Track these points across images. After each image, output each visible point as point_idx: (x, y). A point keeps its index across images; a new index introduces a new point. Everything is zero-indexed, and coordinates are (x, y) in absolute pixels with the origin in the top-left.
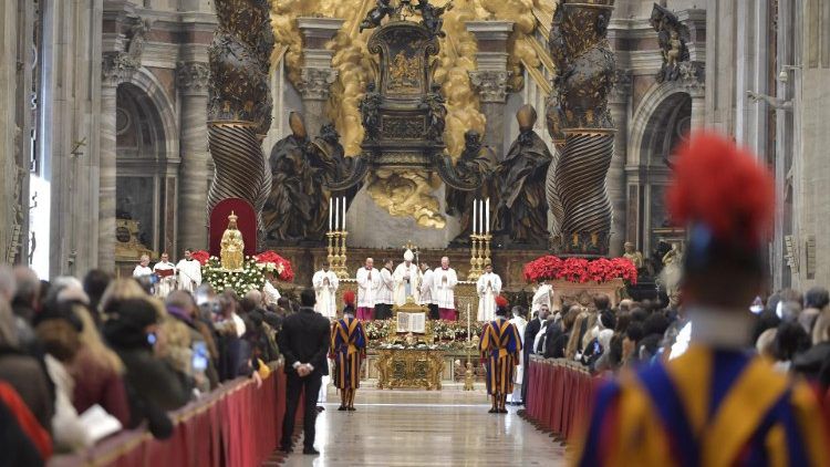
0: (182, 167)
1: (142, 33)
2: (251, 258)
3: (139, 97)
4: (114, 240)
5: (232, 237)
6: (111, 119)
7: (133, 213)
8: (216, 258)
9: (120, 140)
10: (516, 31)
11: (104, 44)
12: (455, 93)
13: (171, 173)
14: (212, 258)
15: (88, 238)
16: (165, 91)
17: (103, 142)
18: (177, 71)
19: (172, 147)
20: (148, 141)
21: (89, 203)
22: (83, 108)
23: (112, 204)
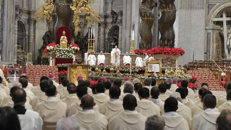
0: (29, 36)
1: (22, 12)
2: (70, 45)
3: (21, 23)
4: (17, 48)
5: (64, 38)
6: (17, 26)
7: (20, 44)
8: (59, 45)
9: (18, 31)
10: (86, 15)
11: (15, 13)
12: (76, 25)
13: (27, 37)
14: (57, 45)
15: (12, 47)
16: (26, 22)
17: (15, 30)
18: (28, 19)
19: (27, 32)
20: (23, 31)
21: (12, 41)
22: (11, 23)
23: (16, 41)
